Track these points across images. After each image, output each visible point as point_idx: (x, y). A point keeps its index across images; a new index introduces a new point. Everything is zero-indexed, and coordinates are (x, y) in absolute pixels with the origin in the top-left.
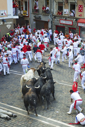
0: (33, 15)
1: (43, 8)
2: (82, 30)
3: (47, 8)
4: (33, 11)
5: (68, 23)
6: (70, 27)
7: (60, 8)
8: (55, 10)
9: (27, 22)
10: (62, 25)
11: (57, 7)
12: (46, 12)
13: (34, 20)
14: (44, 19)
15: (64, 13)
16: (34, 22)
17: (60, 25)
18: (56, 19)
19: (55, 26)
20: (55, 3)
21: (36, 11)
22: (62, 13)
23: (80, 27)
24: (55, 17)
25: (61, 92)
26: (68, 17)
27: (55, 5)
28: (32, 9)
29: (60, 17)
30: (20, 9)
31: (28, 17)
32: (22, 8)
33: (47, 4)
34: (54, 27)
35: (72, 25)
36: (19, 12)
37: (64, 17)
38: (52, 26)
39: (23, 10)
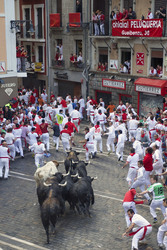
0: (53, 71)
1: (72, 59)
2: (143, 99)
3: (79, 58)
4: (53, 64)
5: (117, 86)
6: (121, 92)
7: (103, 59)
8: (94, 62)
9: (43, 84)
10: (106, 89)
11: (98, 56)
12: (78, 66)
13: (56, 80)
14: (73, 77)
15: (109, 67)
16: (56, 84)
17: (102, 89)
18: (94, 79)
19: (93, 91)
20: (93, 49)
21: (58, 63)
22: (106, 68)
23: (139, 92)
24: (94, 74)
25: (105, 211)
26: (118, 75)
27: (93, 52)
28: (52, 61)
29: (102, 74)
30: (29, 60)
31: (45, 73)
32: (34, 57)
33: (79, 50)
34: (92, 93)
35: (125, 90)
36: (27, 65)
37: (110, 74)
38: (87, 91)
39: (34, 61)
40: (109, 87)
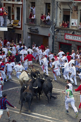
0: (28, 27)
1: (42, 18)
3: (48, 17)
4: (27, 22)
5: (76, 39)
7: (66, 18)
8: (59, 21)
9: (19, 36)
10: (68, 42)
11: (62, 16)
12: (47, 23)
13: (29, 34)
14: (42, 32)
15: (71, 25)
16: (29, 37)
17: (64, 41)
18: (59, 34)
19: (57, 43)
20: (59, 11)
21: (31, 21)
22: (68, 25)
26: (77, 31)
27: (59, 13)
28: (27, 19)
29: (65, 30)
30: (9, 18)
31: (21, 29)
32: (13, 16)
33: (48, 11)
36: (8, 22)
37: (71, 30)
38: (53, 43)
39: (13, 19)
40: (70, 40)
